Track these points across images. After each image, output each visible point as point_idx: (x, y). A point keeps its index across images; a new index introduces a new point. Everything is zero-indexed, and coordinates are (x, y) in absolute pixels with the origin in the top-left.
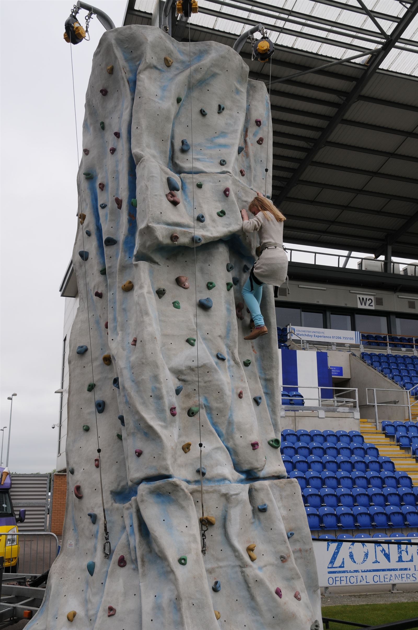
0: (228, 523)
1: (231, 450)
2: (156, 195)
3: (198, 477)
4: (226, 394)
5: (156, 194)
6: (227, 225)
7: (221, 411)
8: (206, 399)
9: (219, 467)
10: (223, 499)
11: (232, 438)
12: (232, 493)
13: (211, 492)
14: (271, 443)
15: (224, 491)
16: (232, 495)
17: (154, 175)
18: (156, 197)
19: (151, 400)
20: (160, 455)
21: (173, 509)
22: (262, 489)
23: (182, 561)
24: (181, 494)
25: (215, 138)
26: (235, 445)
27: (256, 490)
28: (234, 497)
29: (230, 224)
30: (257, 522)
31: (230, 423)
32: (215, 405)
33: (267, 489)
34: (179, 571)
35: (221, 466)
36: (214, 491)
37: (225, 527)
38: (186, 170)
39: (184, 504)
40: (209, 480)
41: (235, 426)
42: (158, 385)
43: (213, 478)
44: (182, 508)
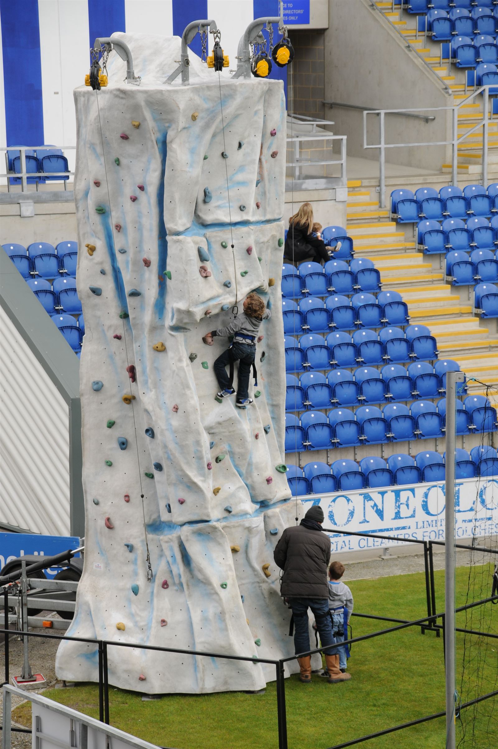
0: (249, 549)
1: (249, 486)
2: (194, 280)
3: (226, 514)
4: (247, 441)
5: (194, 278)
6: (249, 283)
7: (243, 456)
8: (230, 446)
9: (242, 504)
10: (246, 531)
11: (251, 476)
12: (254, 526)
13: (237, 526)
14: (279, 469)
15: (247, 525)
16: (253, 528)
17: (191, 258)
18: (194, 281)
19: (194, 460)
20: (202, 504)
21: (211, 545)
22: (274, 516)
23: (224, 586)
24: (219, 533)
25: (234, 175)
26: (253, 482)
27: (269, 517)
28: (255, 529)
29: (252, 282)
30: (269, 544)
31: (250, 464)
32: (237, 450)
33: (278, 516)
34: (223, 593)
35: (243, 503)
36: (240, 526)
37: (246, 552)
39: (221, 541)
40: (234, 516)
41: (253, 467)
42: (199, 449)
43: (237, 513)
44: (219, 544)
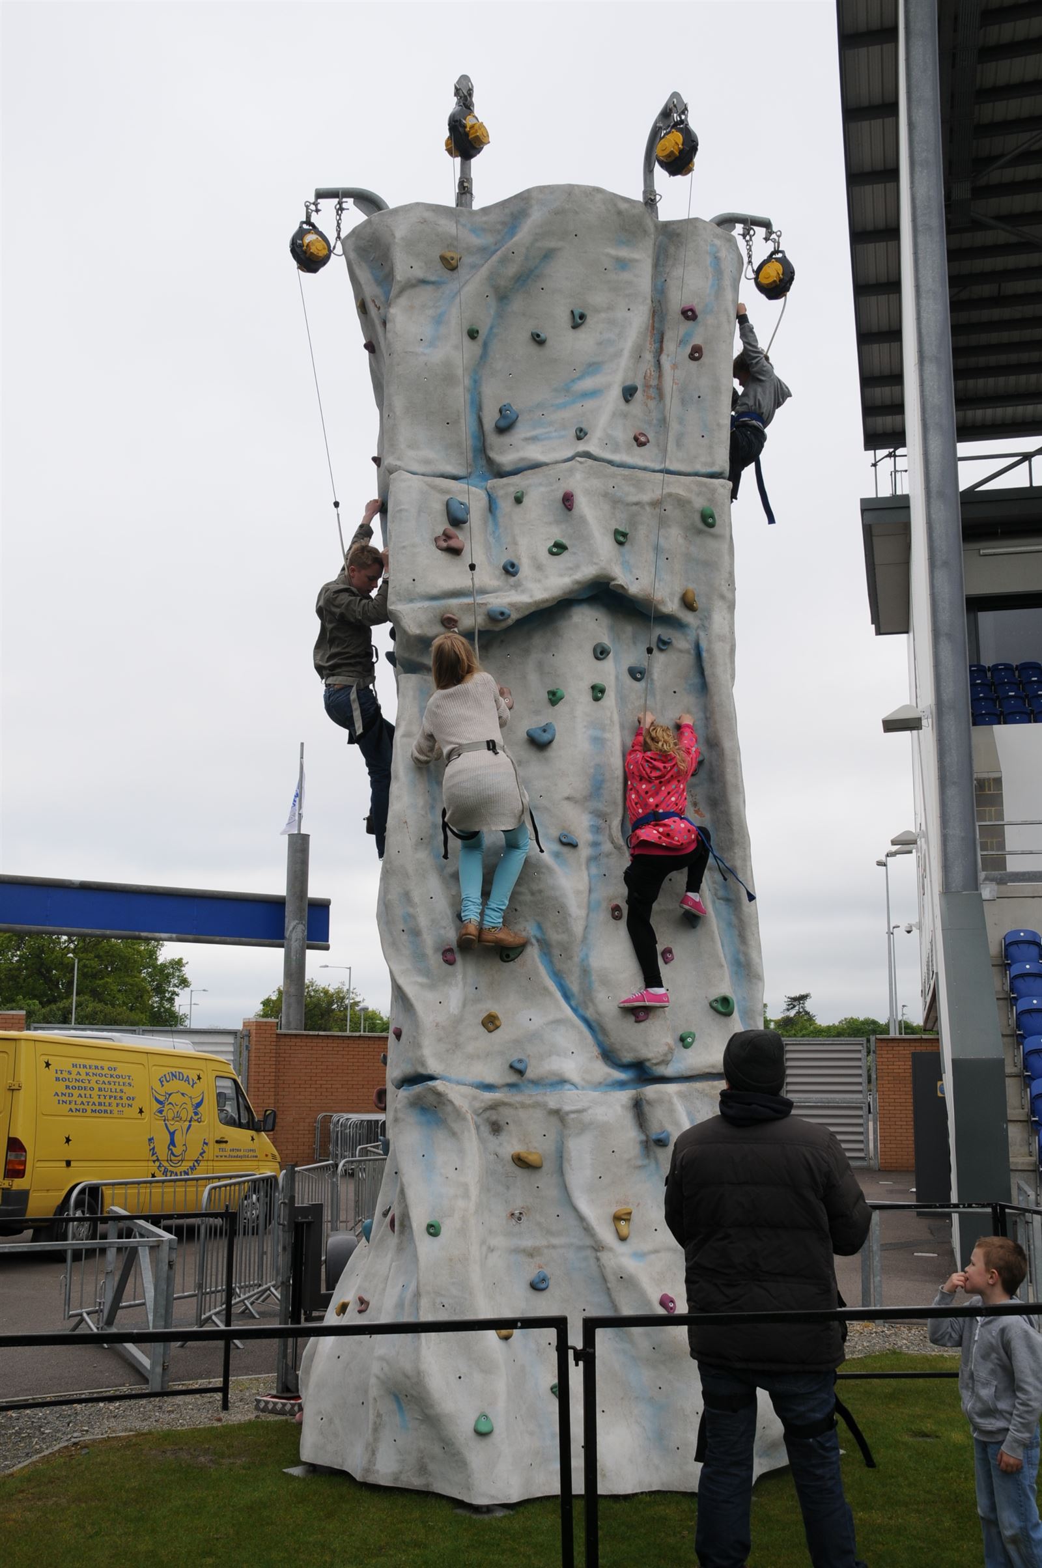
0: (566, 1166)
1: (594, 1024)
2: (404, 547)
3: (513, 1078)
4: (570, 915)
5: (404, 544)
6: (571, 569)
7: (566, 948)
8: (540, 927)
9: (554, 1058)
10: (554, 1120)
11: (592, 1000)
12: (567, 1108)
13: (529, 1106)
14: (715, 1005)
15: (553, 1104)
16: (568, 1113)
17: (403, 507)
18: (404, 551)
19: (404, 937)
20: (414, 1037)
21: (441, 1136)
22: (660, 1101)
23: (433, 1230)
25: (573, 381)
26: (597, 1013)
27: (648, 1103)
28: (573, 1116)
29: (577, 567)
30: (653, 1166)
31: (586, 972)
32: (554, 936)
33: (671, 1102)
34: (425, 1246)
35: (559, 1055)
36: (536, 1105)
37: (561, 1172)
38: (508, 468)
39: (456, 1127)
40: (536, 1083)
41: (594, 978)
42: (411, 910)
43: (542, 1079)
44: (454, 1134)
